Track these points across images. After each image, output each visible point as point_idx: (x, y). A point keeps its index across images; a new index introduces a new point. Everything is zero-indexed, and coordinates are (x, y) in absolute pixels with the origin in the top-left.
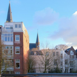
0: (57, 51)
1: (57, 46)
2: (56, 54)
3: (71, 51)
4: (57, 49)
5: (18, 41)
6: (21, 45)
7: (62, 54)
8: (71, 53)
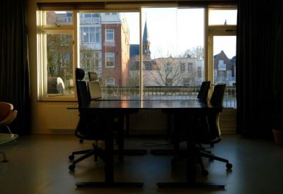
0: (189, 61)
1: (188, 50)
2: (187, 67)
3: (221, 62)
4: (189, 57)
5: (110, 42)
6: (117, 50)
7: (200, 68)
8: (219, 66)
